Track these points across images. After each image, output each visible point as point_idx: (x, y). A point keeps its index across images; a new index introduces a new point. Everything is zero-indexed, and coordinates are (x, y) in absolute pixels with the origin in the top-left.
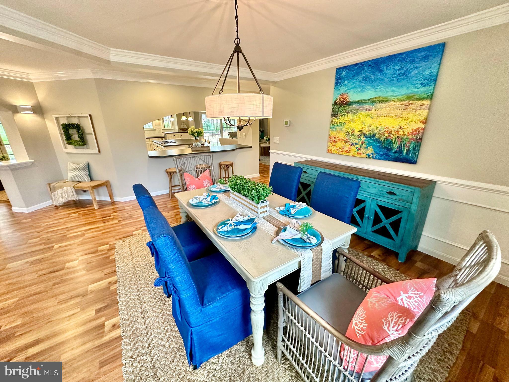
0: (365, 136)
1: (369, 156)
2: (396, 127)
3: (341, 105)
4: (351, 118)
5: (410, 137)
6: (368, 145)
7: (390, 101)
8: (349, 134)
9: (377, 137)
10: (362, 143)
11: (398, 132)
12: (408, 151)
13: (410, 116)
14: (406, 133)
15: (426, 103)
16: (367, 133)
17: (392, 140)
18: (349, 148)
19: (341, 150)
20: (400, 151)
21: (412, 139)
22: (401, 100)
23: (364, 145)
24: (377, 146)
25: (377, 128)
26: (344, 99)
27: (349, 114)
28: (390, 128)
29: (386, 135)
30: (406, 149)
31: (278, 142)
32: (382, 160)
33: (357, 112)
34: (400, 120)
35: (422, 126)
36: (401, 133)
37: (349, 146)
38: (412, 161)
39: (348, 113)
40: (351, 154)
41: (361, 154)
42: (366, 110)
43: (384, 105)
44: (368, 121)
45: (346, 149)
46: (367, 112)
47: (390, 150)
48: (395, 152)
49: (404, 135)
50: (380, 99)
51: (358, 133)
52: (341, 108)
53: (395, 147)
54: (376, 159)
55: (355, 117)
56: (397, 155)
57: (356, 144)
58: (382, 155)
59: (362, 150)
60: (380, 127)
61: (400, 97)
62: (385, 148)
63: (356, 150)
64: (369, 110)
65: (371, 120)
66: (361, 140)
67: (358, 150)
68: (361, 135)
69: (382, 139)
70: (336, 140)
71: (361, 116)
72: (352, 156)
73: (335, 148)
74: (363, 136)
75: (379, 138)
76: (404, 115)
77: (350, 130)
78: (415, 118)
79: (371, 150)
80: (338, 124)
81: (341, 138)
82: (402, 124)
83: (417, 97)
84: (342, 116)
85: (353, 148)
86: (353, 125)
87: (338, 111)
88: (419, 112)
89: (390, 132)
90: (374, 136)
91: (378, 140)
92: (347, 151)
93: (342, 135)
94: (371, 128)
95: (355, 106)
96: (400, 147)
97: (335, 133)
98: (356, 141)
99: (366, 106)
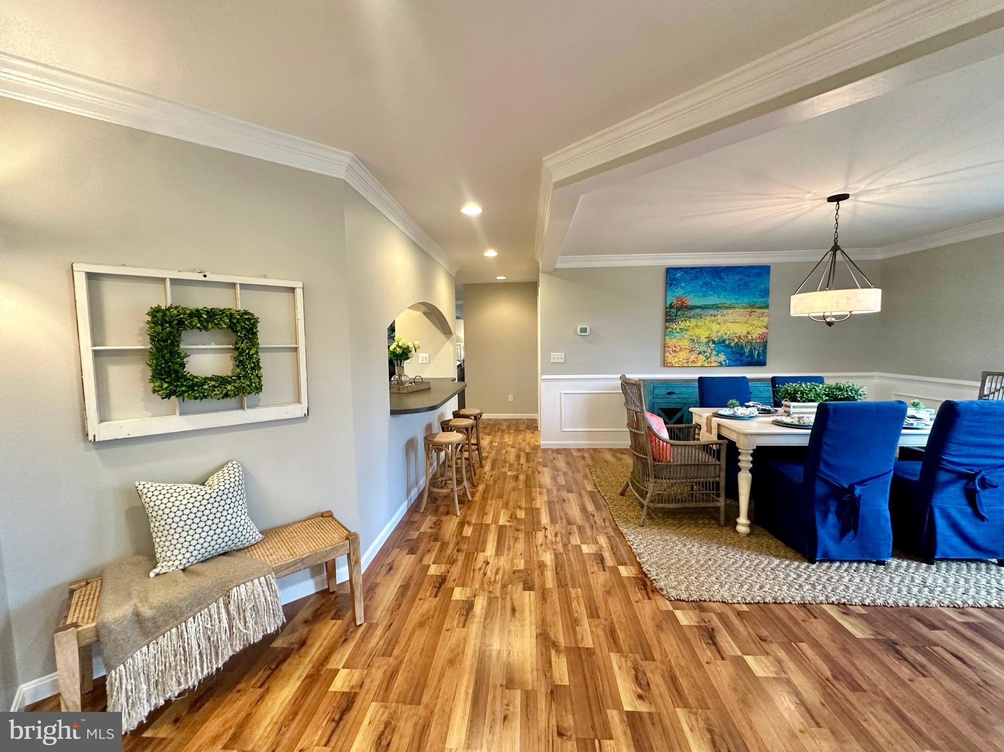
0: (714, 342)
1: (721, 365)
2: (745, 333)
3: (679, 309)
4: (695, 324)
5: (758, 341)
6: (719, 352)
7: (735, 308)
8: (694, 341)
9: (727, 342)
10: (712, 350)
11: (747, 337)
12: (759, 354)
13: (755, 322)
14: (754, 338)
15: (766, 311)
16: (716, 340)
17: (742, 346)
18: (697, 358)
19: (685, 361)
20: (751, 355)
21: (760, 342)
22: (744, 308)
23: (714, 353)
24: (728, 352)
25: (726, 334)
26: (683, 302)
27: (691, 320)
28: (739, 333)
29: (736, 340)
30: (757, 352)
31: (563, 361)
32: (736, 366)
33: (701, 318)
34: (747, 326)
35: (765, 330)
36: (750, 337)
37: (696, 356)
38: (761, 363)
39: (690, 318)
40: (699, 364)
41: (711, 363)
42: (711, 315)
43: (730, 311)
44: (715, 327)
45: (692, 358)
46: (712, 317)
47: (742, 354)
48: (748, 357)
49: (753, 339)
50: (726, 305)
51: (706, 340)
52: (679, 313)
53: (747, 351)
54: (729, 366)
55: (699, 323)
56: (749, 359)
57: (704, 352)
58: (735, 361)
59: (713, 358)
60: (728, 333)
61: (744, 305)
62: (737, 353)
63: (705, 359)
64: (715, 316)
65: (718, 326)
66: (709, 347)
67: (707, 359)
68: (709, 342)
69: (732, 344)
70: (678, 349)
71: (706, 321)
72: (702, 366)
73: (676, 359)
74: (711, 343)
75: (730, 344)
76: (750, 321)
77: (694, 337)
78: (760, 324)
79: (722, 357)
80: (678, 330)
81: (683, 347)
82: (749, 329)
83: (757, 305)
84: (682, 321)
85: (701, 356)
86: (697, 331)
87: (676, 316)
88: (761, 318)
89: (740, 337)
90: (724, 341)
91: (728, 346)
92: (693, 362)
93: (685, 343)
94: (719, 334)
95: (697, 311)
96: (751, 351)
97: (674, 341)
98: (702, 349)
99: (712, 312)
